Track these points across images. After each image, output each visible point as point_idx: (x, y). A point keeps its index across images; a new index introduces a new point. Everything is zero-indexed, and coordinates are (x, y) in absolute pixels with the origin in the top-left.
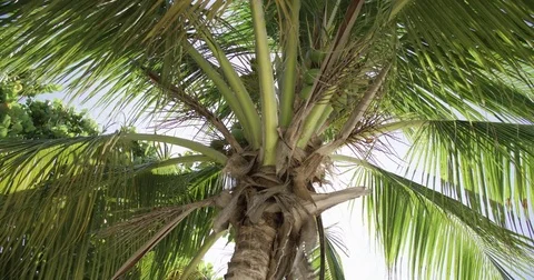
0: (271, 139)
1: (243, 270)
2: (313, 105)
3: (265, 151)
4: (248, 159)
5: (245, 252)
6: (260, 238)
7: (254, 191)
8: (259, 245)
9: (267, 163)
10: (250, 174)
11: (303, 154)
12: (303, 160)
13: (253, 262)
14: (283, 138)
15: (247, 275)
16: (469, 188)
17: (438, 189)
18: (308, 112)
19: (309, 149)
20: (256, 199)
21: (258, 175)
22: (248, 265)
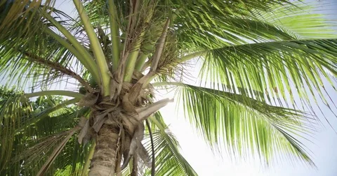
0: (106, 80)
1: (98, 162)
2: (128, 53)
3: (104, 87)
4: (96, 94)
5: (99, 151)
6: (108, 141)
7: (98, 113)
8: (107, 145)
9: (106, 95)
10: (97, 103)
11: (130, 85)
12: (130, 88)
13: (105, 156)
14: (114, 77)
15: (101, 165)
16: (240, 86)
17: (221, 89)
18: (126, 59)
19: (134, 81)
20: (98, 117)
21: (102, 103)
22: (101, 158)
